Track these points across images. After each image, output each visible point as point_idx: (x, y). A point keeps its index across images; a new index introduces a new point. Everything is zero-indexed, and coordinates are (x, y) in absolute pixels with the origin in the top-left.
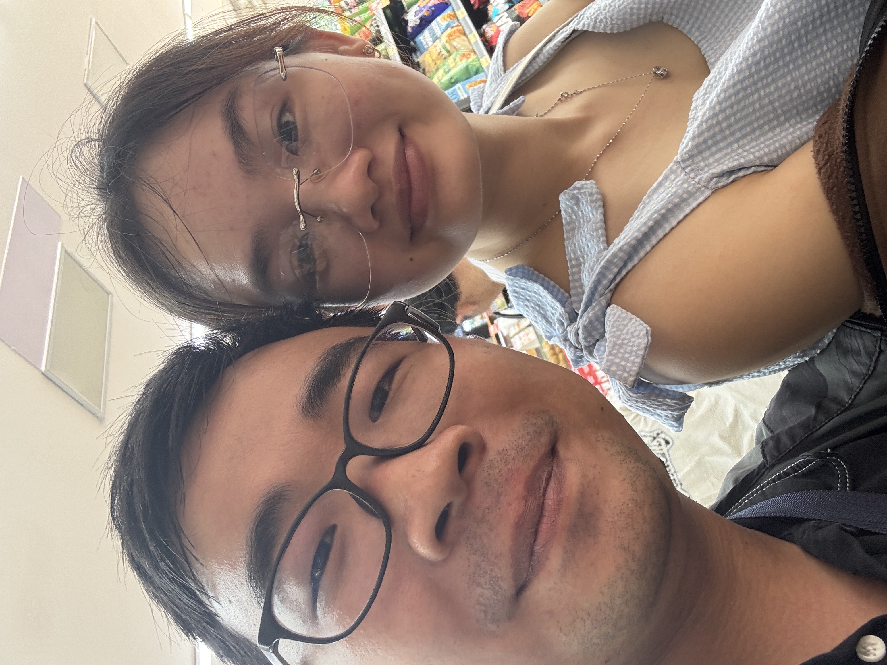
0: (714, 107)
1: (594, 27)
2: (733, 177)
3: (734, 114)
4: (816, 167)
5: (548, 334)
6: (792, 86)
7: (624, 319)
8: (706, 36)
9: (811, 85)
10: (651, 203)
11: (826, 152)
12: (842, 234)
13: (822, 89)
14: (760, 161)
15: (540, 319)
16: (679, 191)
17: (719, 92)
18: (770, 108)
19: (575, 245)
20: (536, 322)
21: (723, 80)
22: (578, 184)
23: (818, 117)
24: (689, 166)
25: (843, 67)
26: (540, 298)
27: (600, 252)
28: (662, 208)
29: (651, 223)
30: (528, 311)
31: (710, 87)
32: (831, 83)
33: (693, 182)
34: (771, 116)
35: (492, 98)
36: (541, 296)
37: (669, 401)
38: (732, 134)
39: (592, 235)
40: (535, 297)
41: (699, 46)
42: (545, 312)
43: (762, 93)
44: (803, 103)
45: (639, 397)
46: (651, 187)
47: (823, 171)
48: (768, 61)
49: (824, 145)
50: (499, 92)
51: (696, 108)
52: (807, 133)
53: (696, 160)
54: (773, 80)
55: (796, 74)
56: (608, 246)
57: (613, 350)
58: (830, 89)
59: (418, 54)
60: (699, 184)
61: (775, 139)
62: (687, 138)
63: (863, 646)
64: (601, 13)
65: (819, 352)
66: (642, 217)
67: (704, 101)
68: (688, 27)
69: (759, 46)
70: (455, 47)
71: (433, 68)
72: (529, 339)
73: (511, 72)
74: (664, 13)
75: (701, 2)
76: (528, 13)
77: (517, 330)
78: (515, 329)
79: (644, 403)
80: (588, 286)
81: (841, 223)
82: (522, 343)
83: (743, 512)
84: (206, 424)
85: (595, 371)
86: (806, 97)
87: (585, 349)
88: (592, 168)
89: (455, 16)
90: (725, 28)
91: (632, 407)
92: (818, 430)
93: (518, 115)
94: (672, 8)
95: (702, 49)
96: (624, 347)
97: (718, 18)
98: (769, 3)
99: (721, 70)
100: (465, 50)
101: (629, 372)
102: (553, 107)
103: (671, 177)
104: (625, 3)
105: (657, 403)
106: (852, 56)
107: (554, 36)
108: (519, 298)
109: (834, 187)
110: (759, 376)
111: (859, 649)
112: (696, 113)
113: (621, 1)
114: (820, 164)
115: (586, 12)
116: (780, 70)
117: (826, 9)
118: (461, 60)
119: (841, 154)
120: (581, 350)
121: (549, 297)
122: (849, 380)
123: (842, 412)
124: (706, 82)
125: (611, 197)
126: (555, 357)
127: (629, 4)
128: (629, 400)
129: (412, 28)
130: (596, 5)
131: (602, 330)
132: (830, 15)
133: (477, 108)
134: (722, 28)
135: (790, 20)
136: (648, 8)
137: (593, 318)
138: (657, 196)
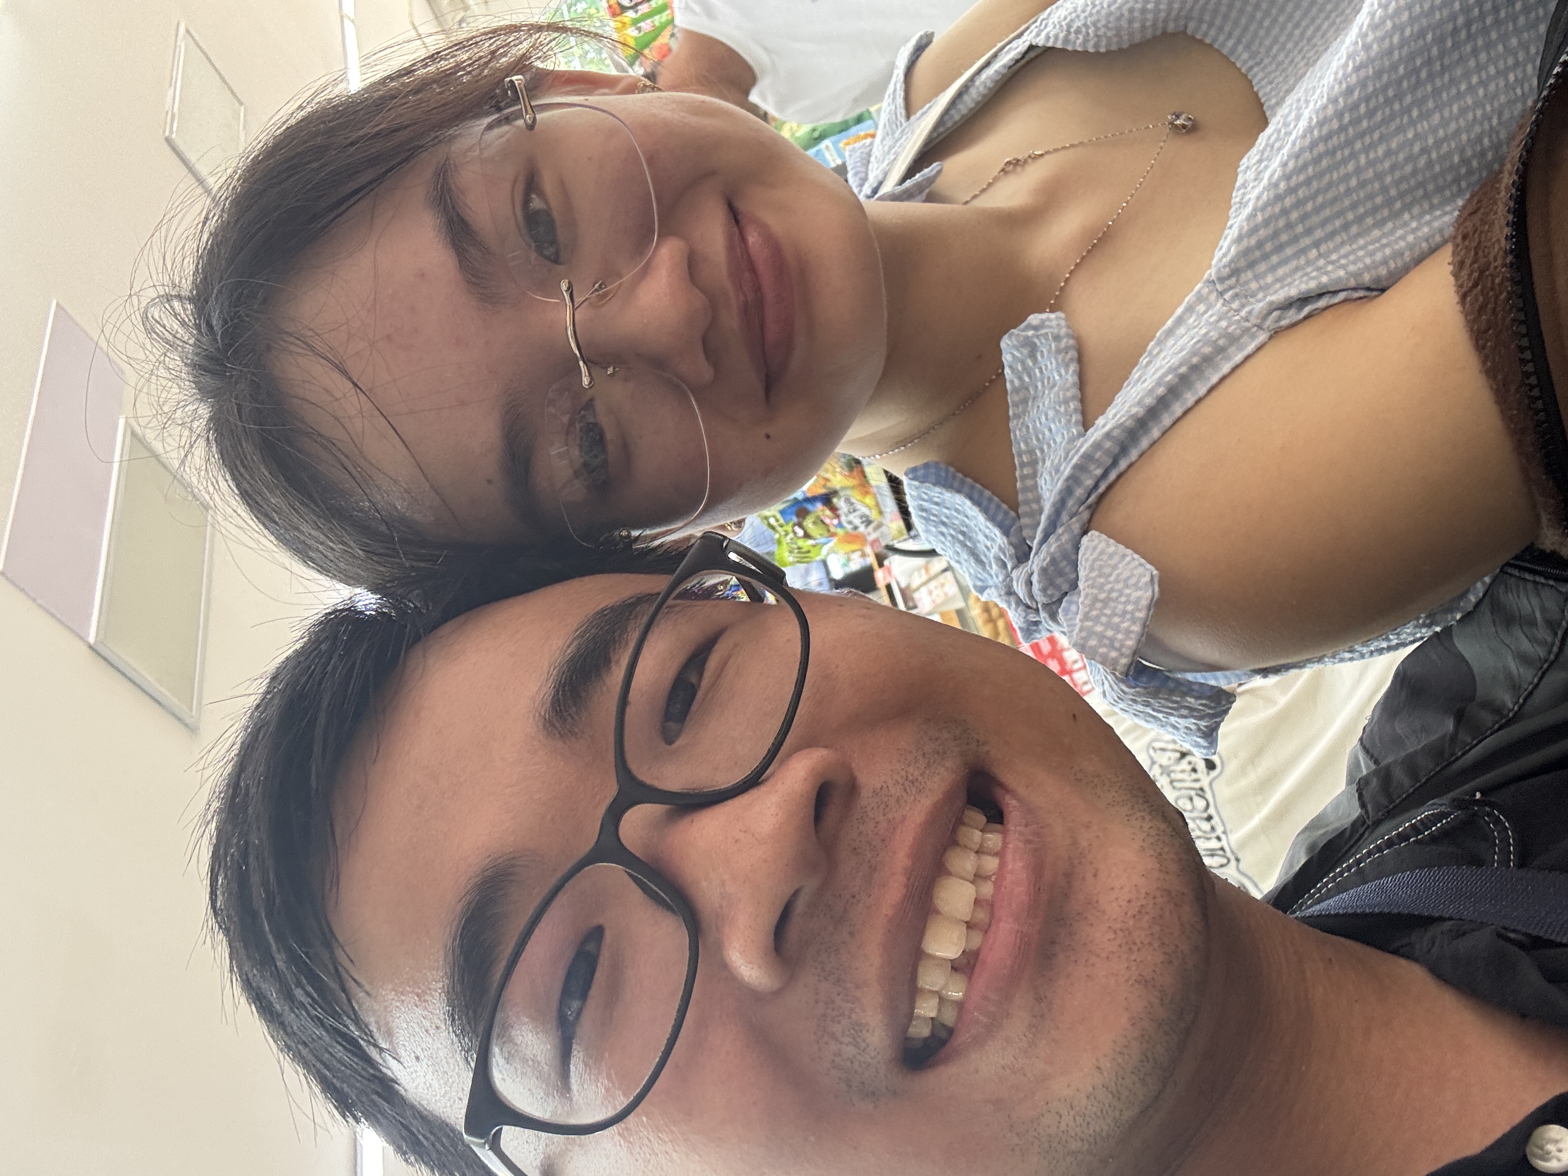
0: (1276, 185)
1: (1066, 40)
2: (1307, 310)
3: (1313, 197)
4: (1457, 292)
5: (979, 583)
6: (1417, 148)
7: (1111, 557)
8: (1262, 60)
9: (1449, 145)
10: (1162, 355)
11: (1476, 266)
12: (1502, 412)
13: (1469, 152)
14: (1356, 281)
15: (966, 557)
16: (1211, 334)
17: (1285, 158)
18: (1377, 185)
19: (1028, 427)
20: (958, 562)
21: (1293, 137)
22: (1034, 319)
23: (1460, 203)
24: (1231, 288)
25: (1506, 115)
26: (966, 519)
27: (1072, 440)
28: (1181, 365)
29: (1161, 391)
30: (943, 543)
31: (1269, 149)
32: (1486, 141)
33: (1237, 318)
34: (1379, 200)
35: (885, 164)
36: (967, 517)
37: (1192, 700)
38: (1309, 232)
39: (1057, 411)
40: (957, 518)
41: (1249, 77)
42: (974, 543)
43: (1363, 159)
44: (1435, 178)
45: (1139, 694)
46: (1164, 324)
47: (1468, 299)
48: (1372, 104)
49: (1472, 252)
50: (897, 155)
51: (1244, 186)
52: (1441, 231)
53: (1243, 277)
54: (1382, 138)
55: (1423, 127)
56: (1086, 430)
57: (1091, 610)
58: (1483, 154)
60: (1247, 320)
61: (1384, 241)
62: (1229, 238)
63: (1539, 1144)
64: (1078, 17)
65: (1458, 617)
66: (1145, 380)
67: (1260, 173)
68: (1230, 43)
69: (1358, 76)
72: (946, 594)
73: (918, 119)
74: (1188, 18)
77: (925, 577)
78: (920, 576)
79: (1147, 704)
80: (1048, 500)
81: (1501, 394)
82: (933, 601)
83: (1324, 905)
84: (375, 748)
85: (1062, 650)
86: (1441, 168)
87: (1043, 609)
88: (1061, 290)
90: (1295, 46)
91: (1126, 711)
92: (1458, 759)
94: (1203, 10)
95: (1254, 83)
96: (1112, 604)
97: (1283, 28)
99: (1289, 119)
101: (1119, 650)
102: (990, 185)
103: (1198, 308)
105: (1171, 705)
106: (1523, 93)
107: (995, 56)
108: (930, 519)
109: (1489, 328)
110: (1351, 659)
111: (1531, 1149)
112: (1244, 194)
114: (1465, 286)
115: (1052, 16)
116: (1394, 119)
117: (1476, 12)
120: (1037, 610)
121: (981, 518)
122: (1515, 671)
123: (1502, 727)
124: (1262, 139)
125: (1093, 344)
126: (990, 626)
128: (1122, 700)
131: (1073, 576)
132: (1484, 22)
133: (858, 182)
134: (1289, 46)
135: (1412, 30)
136: (1159, 11)
137: (1057, 555)
138: (1173, 342)
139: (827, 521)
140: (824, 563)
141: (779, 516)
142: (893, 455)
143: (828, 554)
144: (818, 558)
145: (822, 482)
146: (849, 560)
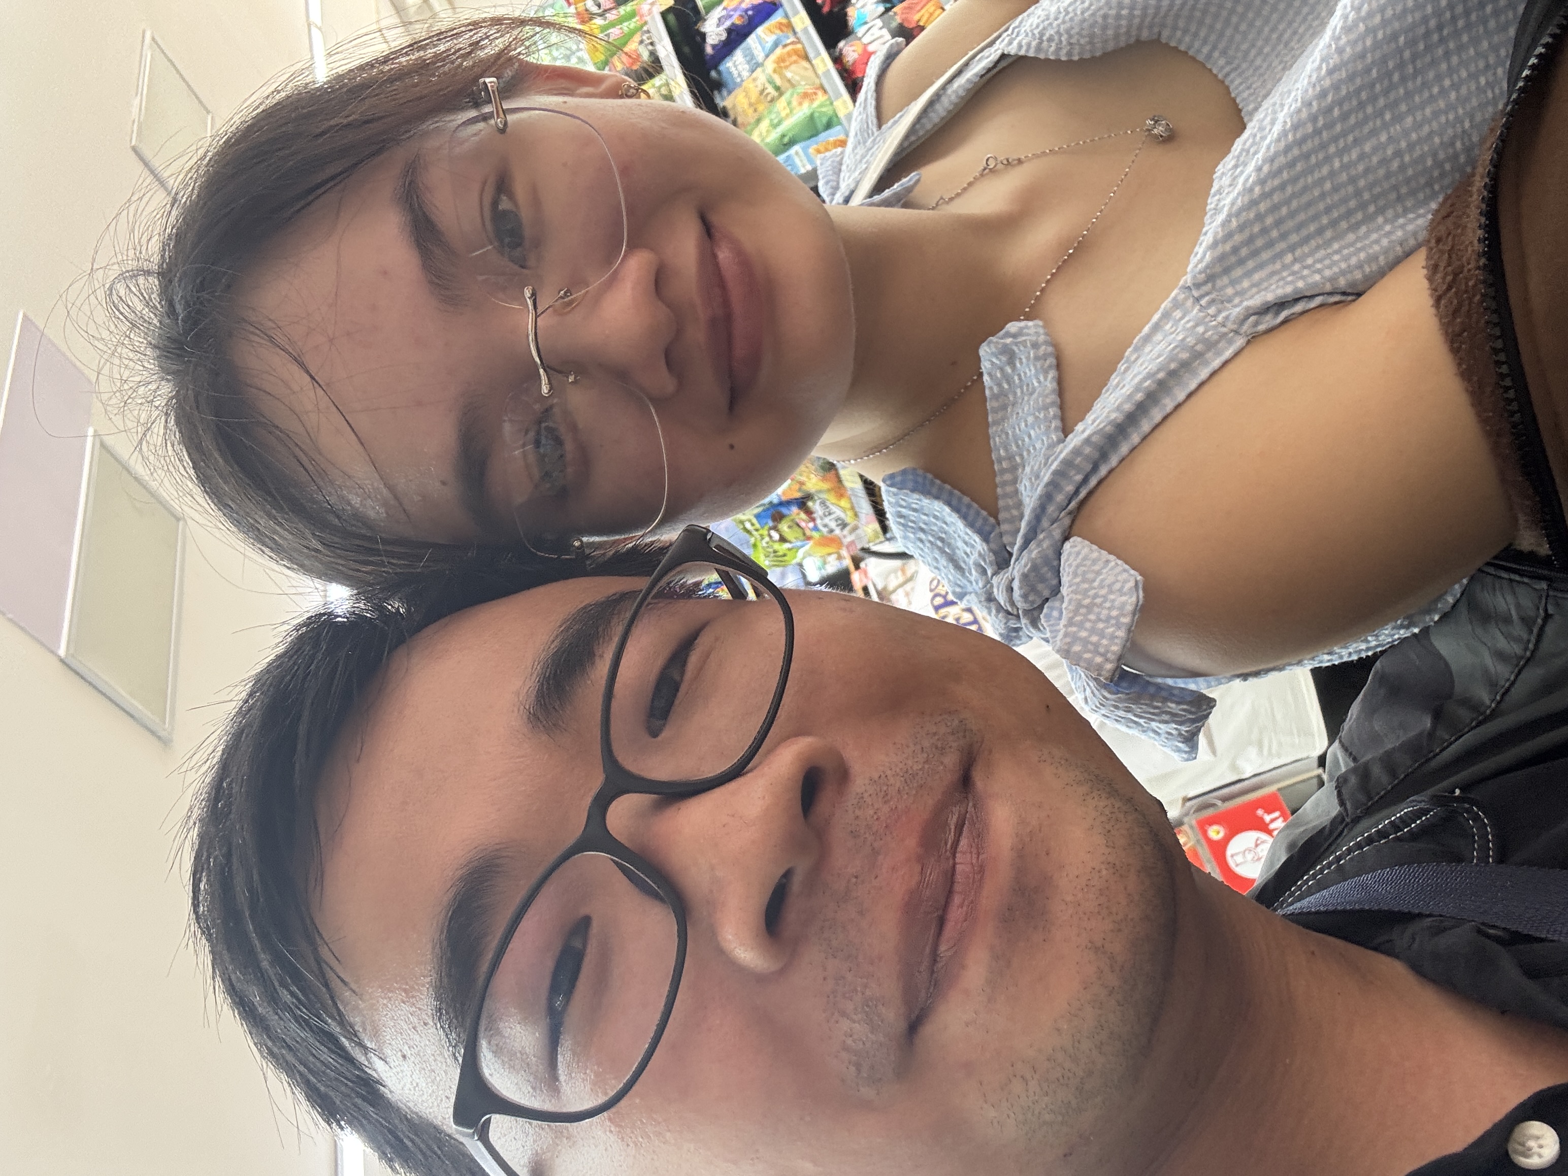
0: (1251, 190)
1: (1039, 48)
2: (1283, 315)
3: (1287, 202)
4: (1432, 296)
5: (958, 590)
6: (1389, 152)
7: (1094, 562)
8: (1239, 66)
9: (1422, 149)
10: (1140, 361)
11: (1450, 269)
12: (1479, 415)
13: (1442, 156)
14: (1332, 285)
15: (945, 564)
16: (1188, 340)
17: (1260, 162)
18: (1350, 189)
19: (1007, 434)
20: (937, 568)
21: (1267, 141)
22: (1012, 327)
23: (1434, 206)
24: (1207, 294)
25: (1478, 118)
26: (944, 526)
27: (1052, 446)
28: (1159, 370)
29: (1139, 396)
30: (922, 549)
31: (1244, 154)
32: (1458, 145)
33: (1214, 323)
34: (1352, 204)
35: (857, 173)
36: (946, 523)
37: (1173, 705)
38: (1283, 236)
39: (1037, 418)
40: (935, 525)
41: (1227, 83)
42: (953, 550)
43: (1337, 164)
44: (1408, 181)
45: (1120, 700)
46: (1140, 332)
47: (1443, 302)
48: (1346, 107)
49: (1446, 256)
50: (869, 164)
51: (1219, 192)
52: (1415, 234)
53: (1219, 283)
55: (1395, 130)
56: (1066, 436)
57: (1075, 616)
58: (1456, 156)
59: (725, 93)
60: (1224, 326)
61: (1359, 245)
62: (1204, 245)
63: (1521, 1140)
64: (1051, 24)
65: (1436, 618)
66: (1124, 386)
67: (1235, 179)
68: (1206, 50)
69: (1331, 79)
70: (789, 81)
71: (751, 117)
73: (890, 128)
74: (1163, 25)
75: (1229, 5)
76: (919, 21)
77: (901, 579)
78: (897, 578)
79: (1128, 710)
80: (1029, 505)
81: (1476, 395)
83: (1305, 902)
84: (360, 746)
86: (1414, 171)
87: (1025, 615)
88: (1037, 299)
89: (790, 26)
90: (1273, 50)
91: (1108, 717)
92: (1434, 756)
93: (906, 205)
94: (1177, 16)
95: (1231, 88)
96: (1096, 610)
97: (1260, 32)
98: (1349, 5)
99: (1265, 123)
100: (808, 87)
101: (1103, 655)
102: (965, 189)
103: (1174, 314)
104: (1093, 8)
105: (1152, 711)
106: (1494, 97)
107: (967, 64)
108: (906, 524)
111: (1512, 1146)
112: (1219, 200)
113: (1086, 4)
114: (1439, 289)
115: (1024, 24)
116: (1367, 123)
117: (1448, 15)
118: (800, 104)
119: (1477, 272)
120: (1018, 617)
121: (960, 525)
122: (1492, 669)
123: (1479, 724)
124: (1238, 145)
125: (1071, 351)
127: (1100, 9)
128: (1104, 706)
129: (714, 47)
130: (1040, 9)
131: (1055, 582)
132: (1456, 26)
133: (829, 191)
134: (1267, 50)
135: (1384, 33)
136: (1134, 16)
137: (1039, 561)
138: (1150, 348)
139: (803, 524)
140: (800, 565)
141: (755, 521)
142: (869, 460)
143: (804, 558)
144: (794, 562)
145: (797, 487)
146: (825, 563)
